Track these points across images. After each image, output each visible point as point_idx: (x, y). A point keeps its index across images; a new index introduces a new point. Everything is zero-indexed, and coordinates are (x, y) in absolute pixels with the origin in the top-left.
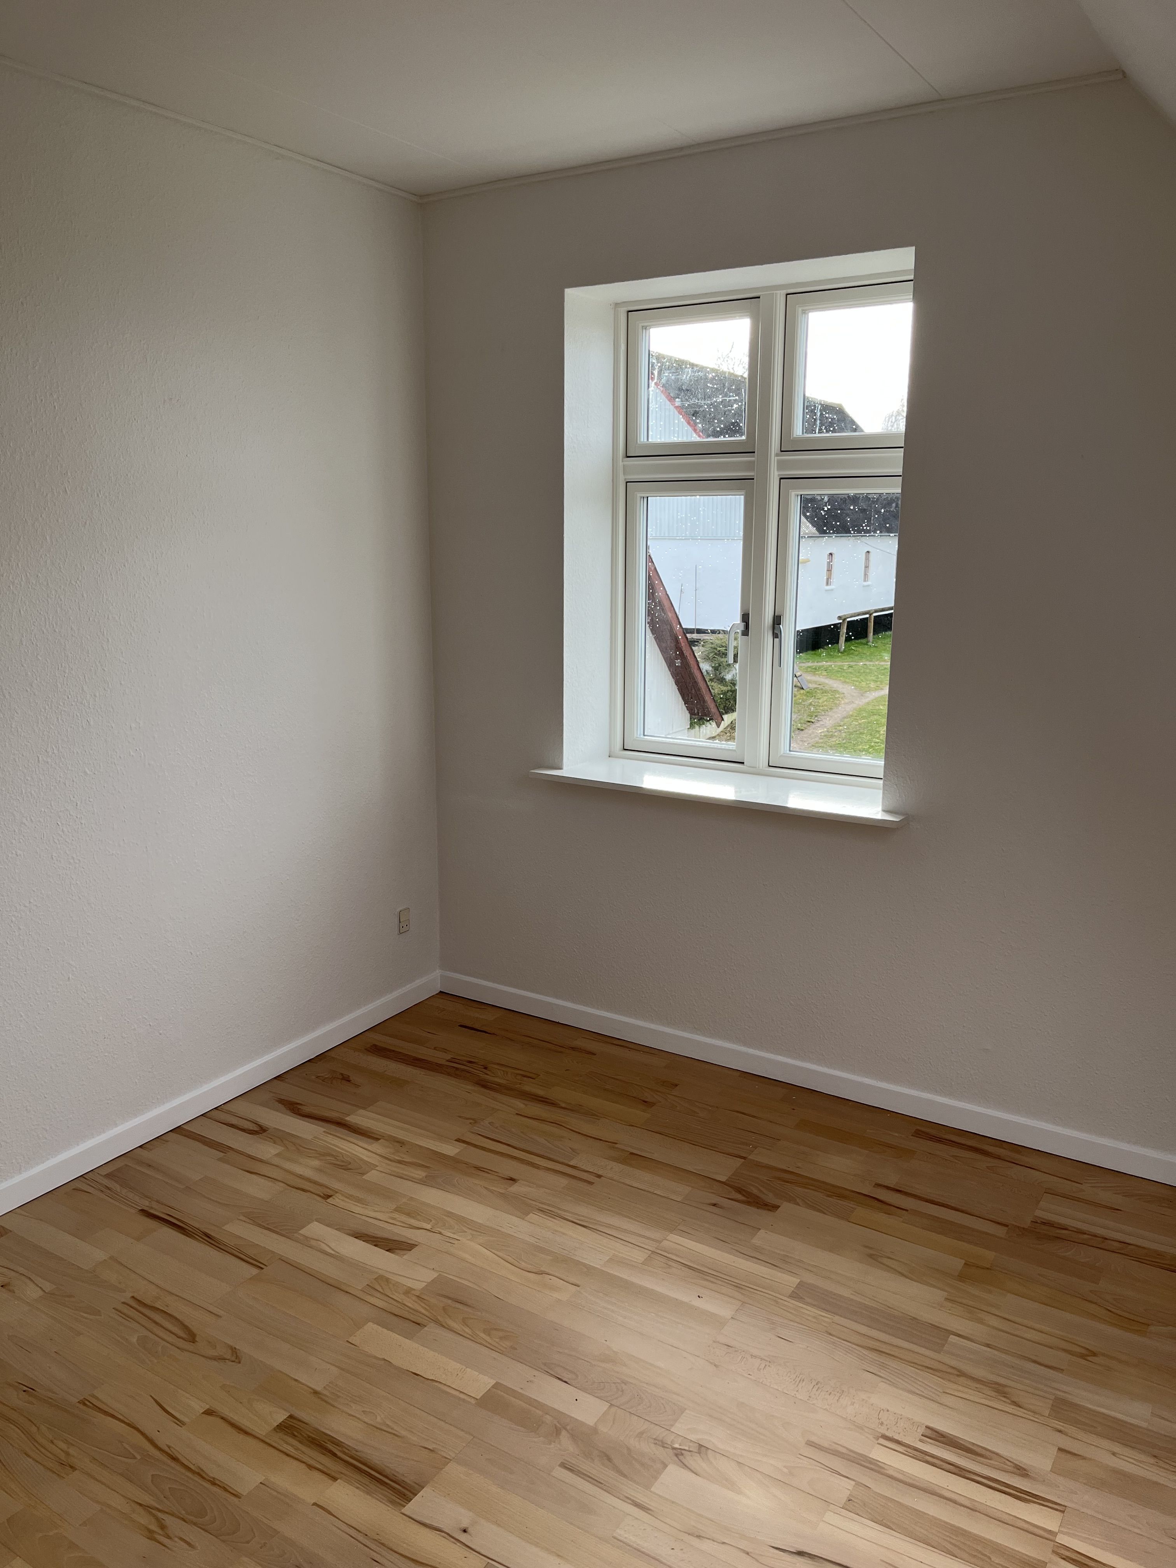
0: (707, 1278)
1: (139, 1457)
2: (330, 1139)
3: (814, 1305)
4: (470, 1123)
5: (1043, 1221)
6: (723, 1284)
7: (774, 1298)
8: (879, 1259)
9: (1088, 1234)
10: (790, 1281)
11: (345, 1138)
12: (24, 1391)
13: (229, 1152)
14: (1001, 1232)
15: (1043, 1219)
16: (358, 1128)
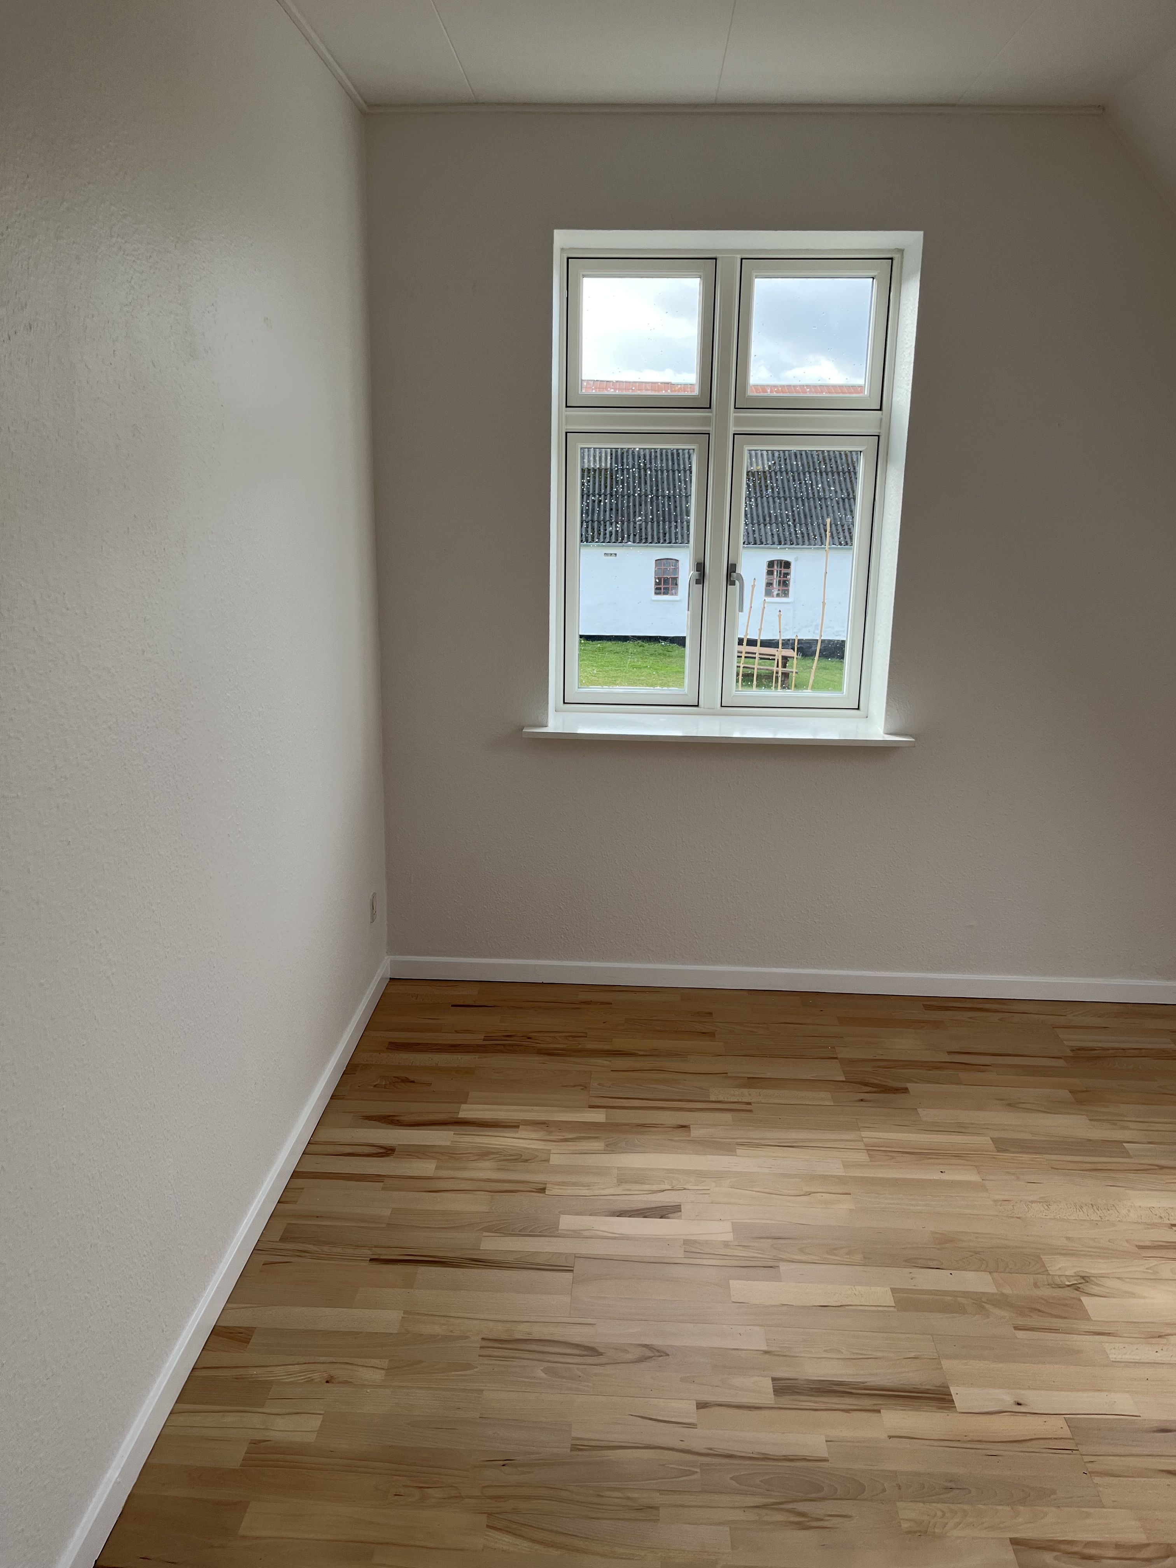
0: (928, 1156)
1: (698, 1470)
2: (468, 1139)
3: (1021, 1152)
4: (582, 1089)
5: (1077, 1048)
6: (946, 1157)
7: (992, 1156)
8: (1017, 1106)
9: (1111, 1049)
10: (983, 1141)
11: (482, 1133)
12: (504, 1465)
13: (384, 1179)
14: (1061, 1063)
15: (1077, 1047)
16: (485, 1122)
